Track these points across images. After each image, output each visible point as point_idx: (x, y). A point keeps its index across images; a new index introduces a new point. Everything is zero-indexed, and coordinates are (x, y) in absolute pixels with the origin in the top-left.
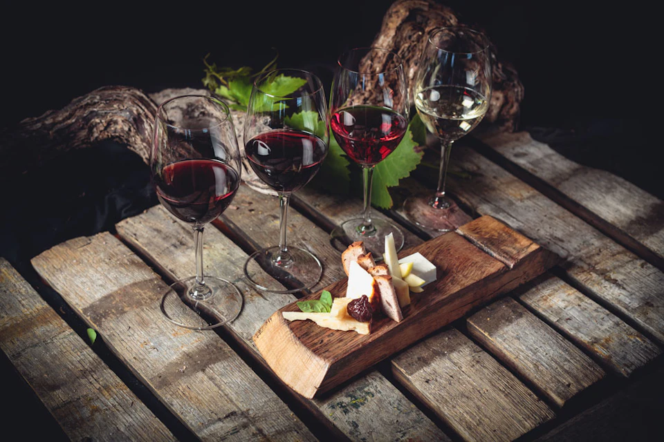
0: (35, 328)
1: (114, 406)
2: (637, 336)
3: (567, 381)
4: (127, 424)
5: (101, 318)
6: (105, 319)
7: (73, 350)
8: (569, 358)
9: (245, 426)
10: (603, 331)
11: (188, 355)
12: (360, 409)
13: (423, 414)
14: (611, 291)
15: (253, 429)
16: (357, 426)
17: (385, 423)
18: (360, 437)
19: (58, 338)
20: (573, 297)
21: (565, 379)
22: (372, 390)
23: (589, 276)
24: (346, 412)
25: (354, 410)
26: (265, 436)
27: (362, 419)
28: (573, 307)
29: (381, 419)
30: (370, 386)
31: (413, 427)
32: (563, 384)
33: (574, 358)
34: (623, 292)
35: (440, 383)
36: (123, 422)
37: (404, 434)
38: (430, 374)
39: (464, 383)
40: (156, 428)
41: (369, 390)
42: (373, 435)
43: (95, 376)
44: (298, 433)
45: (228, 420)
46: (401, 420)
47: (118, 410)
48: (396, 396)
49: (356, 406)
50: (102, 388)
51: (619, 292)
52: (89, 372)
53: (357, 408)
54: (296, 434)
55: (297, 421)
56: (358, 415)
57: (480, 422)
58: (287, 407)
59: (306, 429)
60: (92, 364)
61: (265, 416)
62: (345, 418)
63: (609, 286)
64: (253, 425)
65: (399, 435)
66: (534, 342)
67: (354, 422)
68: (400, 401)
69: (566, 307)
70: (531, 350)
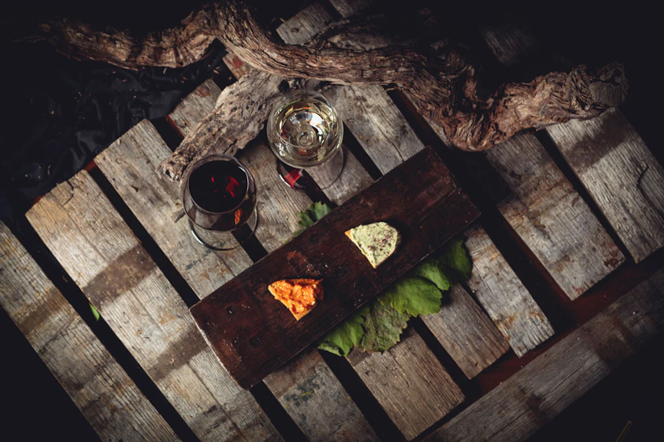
0: (50, 317)
1: (127, 404)
2: (538, 315)
3: (476, 360)
4: (139, 423)
5: (99, 301)
6: (104, 302)
7: (85, 342)
8: (481, 335)
9: (223, 420)
10: (510, 308)
11: (174, 346)
12: (308, 401)
13: (356, 406)
14: (537, 241)
15: (229, 423)
16: (305, 418)
17: (326, 415)
18: (307, 429)
19: (70, 328)
20: (495, 262)
21: (474, 358)
22: (319, 382)
23: (521, 221)
24: (298, 404)
25: (304, 402)
26: (238, 429)
27: (309, 412)
28: (492, 276)
29: (324, 412)
30: (317, 377)
31: (347, 419)
32: (472, 363)
33: (486, 335)
34: (548, 243)
35: (377, 374)
36: (136, 421)
37: (340, 427)
38: (370, 366)
39: (396, 375)
40: (160, 426)
41: (316, 382)
42: (317, 426)
43: (107, 372)
44: (263, 426)
45: (211, 414)
46: (338, 412)
47: (131, 409)
48: (336, 388)
49: (305, 399)
50: (115, 385)
51: (544, 242)
52: (102, 367)
53: (306, 401)
54: (261, 426)
55: (262, 414)
56: (306, 408)
57: (405, 413)
58: (254, 399)
59: (268, 421)
60: (103, 359)
61: (238, 410)
62: (297, 410)
63: (536, 235)
64: (230, 419)
65: (336, 427)
66: (456, 320)
67: (303, 415)
68: (339, 393)
69: (486, 275)
70: (451, 329)
